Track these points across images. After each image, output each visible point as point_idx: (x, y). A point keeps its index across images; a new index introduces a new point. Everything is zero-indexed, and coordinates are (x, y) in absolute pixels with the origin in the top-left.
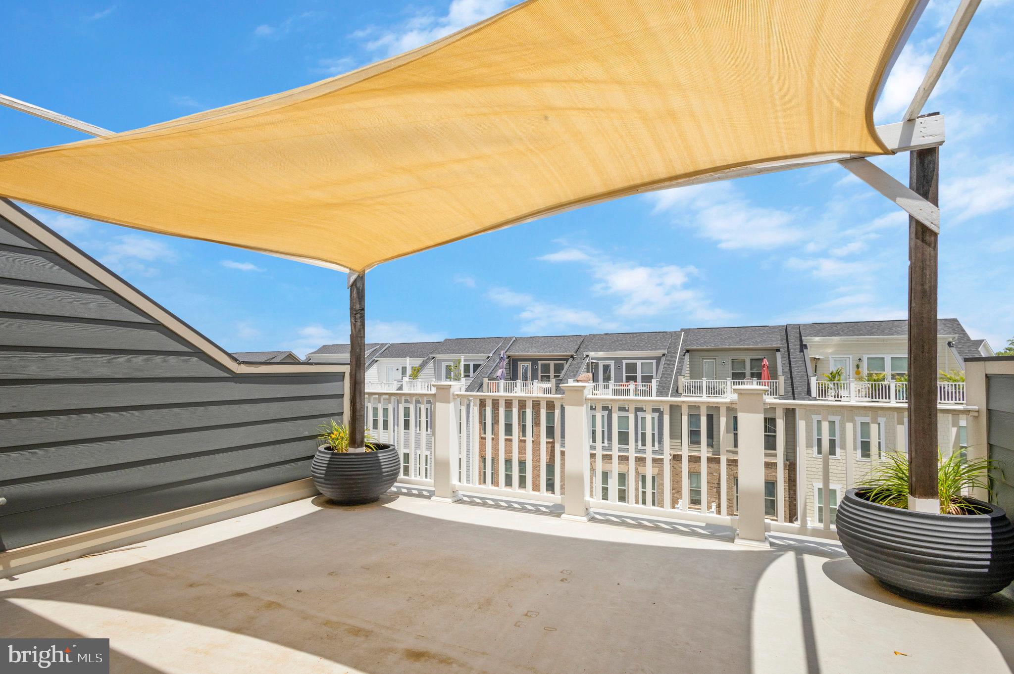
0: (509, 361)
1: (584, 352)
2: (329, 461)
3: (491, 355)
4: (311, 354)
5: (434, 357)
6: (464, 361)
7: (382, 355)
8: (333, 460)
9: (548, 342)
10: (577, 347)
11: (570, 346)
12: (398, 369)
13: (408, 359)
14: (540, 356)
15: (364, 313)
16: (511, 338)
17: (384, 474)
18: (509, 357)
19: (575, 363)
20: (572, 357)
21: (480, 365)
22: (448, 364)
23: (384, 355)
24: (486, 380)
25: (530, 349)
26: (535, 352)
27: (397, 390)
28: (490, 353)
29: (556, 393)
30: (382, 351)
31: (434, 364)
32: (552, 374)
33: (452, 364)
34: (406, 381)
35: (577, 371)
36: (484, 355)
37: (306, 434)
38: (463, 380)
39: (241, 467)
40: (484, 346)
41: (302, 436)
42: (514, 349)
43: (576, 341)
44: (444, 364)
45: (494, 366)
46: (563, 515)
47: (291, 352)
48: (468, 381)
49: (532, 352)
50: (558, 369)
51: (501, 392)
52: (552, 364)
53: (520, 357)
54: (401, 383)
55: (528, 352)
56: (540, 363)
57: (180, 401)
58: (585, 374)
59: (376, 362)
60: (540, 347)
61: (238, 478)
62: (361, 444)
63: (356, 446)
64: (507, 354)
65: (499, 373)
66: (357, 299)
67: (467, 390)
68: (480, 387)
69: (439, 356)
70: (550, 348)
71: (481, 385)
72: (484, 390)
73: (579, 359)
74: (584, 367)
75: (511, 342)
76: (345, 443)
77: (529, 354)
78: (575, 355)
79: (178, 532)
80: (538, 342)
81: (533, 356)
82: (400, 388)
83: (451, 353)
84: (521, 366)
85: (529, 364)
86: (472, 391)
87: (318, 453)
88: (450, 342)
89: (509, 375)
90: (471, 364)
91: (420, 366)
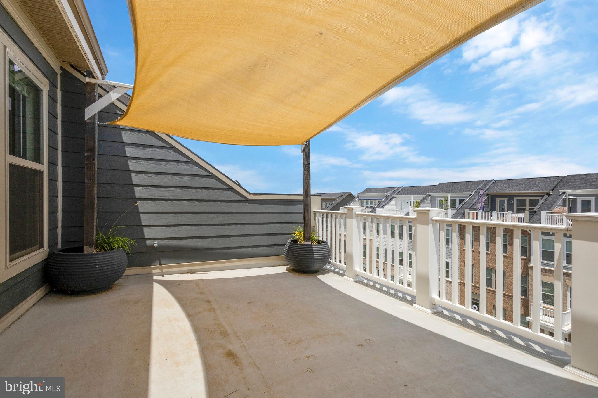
0: (488, 197)
1: (561, 190)
2: (289, 247)
3: (473, 193)
4: (360, 193)
5: (431, 195)
6: (451, 197)
7: (397, 194)
8: (291, 246)
9: (524, 183)
10: (553, 186)
11: (546, 185)
12: (407, 202)
13: (412, 196)
14: (516, 193)
15: (310, 166)
16: (490, 181)
17: (315, 258)
18: (488, 195)
19: (550, 198)
20: (547, 194)
21: (464, 200)
22: (439, 199)
23: (400, 193)
24: (467, 211)
25: (507, 188)
26: (512, 191)
27: (406, 215)
28: (472, 191)
29: (529, 222)
30: (398, 191)
31: (431, 199)
32: (527, 207)
33: (443, 199)
34: (411, 210)
35: (552, 205)
36: (467, 193)
37: (286, 232)
38: (450, 210)
39: (252, 245)
40: (467, 187)
41: (284, 232)
42: (493, 188)
43: (553, 181)
44: (438, 200)
45: (475, 201)
46: (414, 305)
47: (350, 192)
48: (453, 211)
49: (509, 191)
50: (533, 203)
51: (480, 219)
52: (527, 200)
53: (498, 194)
54: (408, 211)
55: (504, 191)
56: (516, 199)
57: (224, 211)
58: (562, 208)
59: (395, 198)
60: (517, 186)
61: (251, 250)
62: (308, 240)
63: (306, 240)
64: (487, 192)
65: (479, 205)
66: (305, 158)
67: (452, 217)
68: (463, 216)
69: (434, 194)
70: (525, 187)
71: (464, 214)
72: (466, 217)
73: (555, 196)
74: (560, 201)
75: (491, 184)
76: (301, 238)
77: (506, 192)
78: (551, 192)
79: (224, 270)
80: (515, 183)
81: (508, 193)
82: (408, 214)
83: (442, 192)
84: (498, 201)
85: (506, 200)
86: (456, 218)
87: (287, 243)
88: (442, 185)
89: (488, 207)
90: (458, 200)
91: (421, 201)
